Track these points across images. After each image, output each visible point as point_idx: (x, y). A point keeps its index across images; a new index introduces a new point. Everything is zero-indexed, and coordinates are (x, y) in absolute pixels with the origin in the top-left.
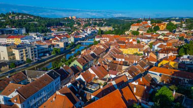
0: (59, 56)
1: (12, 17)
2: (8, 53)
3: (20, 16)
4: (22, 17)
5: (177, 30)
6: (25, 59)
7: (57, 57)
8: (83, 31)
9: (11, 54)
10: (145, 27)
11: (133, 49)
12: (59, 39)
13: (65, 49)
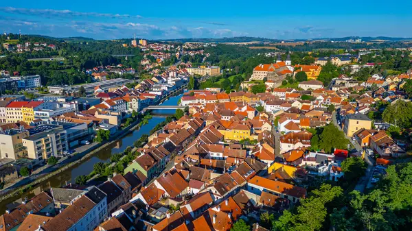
0: (107, 144)
1: (11, 46)
2: (15, 146)
3: (27, 44)
4: (32, 47)
5: (338, 82)
6: (45, 155)
7: (104, 146)
8: (159, 78)
9: (19, 148)
10: (280, 74)
11: (241, 132)
12: (109, 107)
13: (120, 127)
